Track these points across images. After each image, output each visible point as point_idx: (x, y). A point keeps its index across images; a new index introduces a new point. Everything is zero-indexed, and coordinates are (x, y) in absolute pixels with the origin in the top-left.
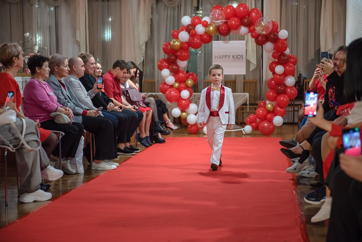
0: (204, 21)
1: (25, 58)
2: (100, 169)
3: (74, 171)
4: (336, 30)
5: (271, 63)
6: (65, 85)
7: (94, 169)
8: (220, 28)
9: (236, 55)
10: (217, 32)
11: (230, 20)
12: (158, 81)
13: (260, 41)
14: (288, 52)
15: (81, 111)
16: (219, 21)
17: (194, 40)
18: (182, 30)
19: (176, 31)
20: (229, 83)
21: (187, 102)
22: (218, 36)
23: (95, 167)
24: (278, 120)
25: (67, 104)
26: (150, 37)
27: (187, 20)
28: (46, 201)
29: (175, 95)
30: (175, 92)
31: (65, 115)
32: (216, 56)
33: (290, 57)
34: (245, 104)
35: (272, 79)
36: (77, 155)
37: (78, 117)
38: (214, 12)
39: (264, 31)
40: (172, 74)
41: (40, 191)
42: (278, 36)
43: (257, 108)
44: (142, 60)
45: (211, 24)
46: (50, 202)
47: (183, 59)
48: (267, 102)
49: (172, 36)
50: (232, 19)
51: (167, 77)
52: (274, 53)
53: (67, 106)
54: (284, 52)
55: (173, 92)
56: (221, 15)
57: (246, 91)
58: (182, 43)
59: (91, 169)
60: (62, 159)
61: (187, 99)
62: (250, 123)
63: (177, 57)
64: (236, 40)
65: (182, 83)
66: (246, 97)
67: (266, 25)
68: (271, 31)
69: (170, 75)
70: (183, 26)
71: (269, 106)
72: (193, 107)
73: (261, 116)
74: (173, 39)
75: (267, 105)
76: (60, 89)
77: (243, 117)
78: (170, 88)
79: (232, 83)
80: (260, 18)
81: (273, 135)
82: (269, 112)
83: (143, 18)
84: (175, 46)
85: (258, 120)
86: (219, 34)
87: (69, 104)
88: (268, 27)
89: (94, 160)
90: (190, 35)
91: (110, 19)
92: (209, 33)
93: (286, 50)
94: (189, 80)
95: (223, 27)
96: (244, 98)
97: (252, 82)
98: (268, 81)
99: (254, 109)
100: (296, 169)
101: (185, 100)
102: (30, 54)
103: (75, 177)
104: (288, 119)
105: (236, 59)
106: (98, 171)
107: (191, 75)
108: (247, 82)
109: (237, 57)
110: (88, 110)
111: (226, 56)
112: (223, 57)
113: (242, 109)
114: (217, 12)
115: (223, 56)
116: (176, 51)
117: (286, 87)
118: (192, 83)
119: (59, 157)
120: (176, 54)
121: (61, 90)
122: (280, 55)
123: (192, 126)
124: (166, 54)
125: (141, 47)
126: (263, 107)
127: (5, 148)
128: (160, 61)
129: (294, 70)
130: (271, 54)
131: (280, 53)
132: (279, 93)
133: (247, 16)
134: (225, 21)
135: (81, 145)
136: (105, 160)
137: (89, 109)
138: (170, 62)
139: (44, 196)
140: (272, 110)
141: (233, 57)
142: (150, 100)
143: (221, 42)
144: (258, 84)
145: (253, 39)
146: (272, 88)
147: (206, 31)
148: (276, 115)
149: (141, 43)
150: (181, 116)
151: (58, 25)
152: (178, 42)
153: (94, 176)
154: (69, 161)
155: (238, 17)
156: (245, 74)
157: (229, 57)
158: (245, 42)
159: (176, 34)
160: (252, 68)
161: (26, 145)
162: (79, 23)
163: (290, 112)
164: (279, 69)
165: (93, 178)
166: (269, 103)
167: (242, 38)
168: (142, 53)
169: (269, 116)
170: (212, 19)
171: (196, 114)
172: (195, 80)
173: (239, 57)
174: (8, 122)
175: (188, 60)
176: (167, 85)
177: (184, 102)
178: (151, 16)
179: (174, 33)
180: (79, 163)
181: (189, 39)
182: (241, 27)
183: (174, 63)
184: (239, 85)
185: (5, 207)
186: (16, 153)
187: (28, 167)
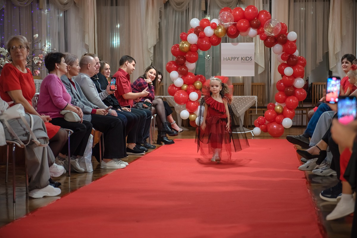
0: (212, 23)
1: (34, 59)
2: (109, 168)
3: (83, 170)
4: (344, 33)
5: (280, 65)
6: (75, 83)
7: (103, 168)
8: (229, 30)
9: (244, 58)
10: (225, 34)
11: (239, 23)
12: (166, 84)
13: (269, 42)
14: (297, 53)
15: (90, 110)
16: (228, 23)
17: (203, 42)
18: (191, 32)
19: (184, 34)
20: (238, 86)
21: (195, 104)
22: (226, 38)
23: (104, 166)
24: (287, 122)
25: (76, 103)
26: (159, 41)
27: (195, 22)
28: (55, 196)
29: (184, 97)
30: (183, 94)
31: (75, 113)
32: (225, 58)
33: (299, 59)
34: (253, 107)
35: (281, 81)
36: (86, 154)
37: (87, 116)
38: (223, 14)
39: (273, 33)
40: (181, 76)
41: (50, 187)
42: (287, 38)
43: (265, 111)
44: (151, 64)
45: (219, 26)
46: (59, 198)
47: (191, 62)
48: (276, 104)
49: (180, 39)
50: (241, 20)
51: (176, 79)
52: (283, 55)
54: (294, 54)
55: (181, 94)
56: (230, 17)
57: (254, 94)
58: (191, 45)
59: (100, 168)
60: (70, 157)
61: (196, 101)
62: (259, 125)
63: (185, 59)
64: (244, 42)
65: (191, 85)
66: (254, 99)
67: (275, 27)
68: (280, 33)
69: (179, 77)
70: (192, 28)
71: (278, 108)
73: (270, 118)
74: (182, 41)
75: (276, 107)
76: (70, 87)
77: (251, 119)
78: (178, 90)
79: (240, 86)
80: (269, 20)
81: (283, 137)
82: (278, 114)
83: (151, 22)
84: (183, 48)
85: (267, 122)
86: (228, 36)
88: (277, 28)
89: (104, 159)
90: (199, 37)
91: (119, 26)
92: (217, 35)
93: (295, 52)
94: (198, 82)
95: (231, 29)
96: (252, 101)
97: (260, 85)
98: (277, 83)
99: (263, 112)
100: (309, 167)
101: (193, 102)
102: (39, 55)
103: (84, 175)
104: (297, 121)
105: (244, 61)
106: (107, 170)
108: (255, 85)
109: (246, 59)
111: (235, 58)
113: (250, 112)
114: (226, 14)
115: (232, 58)
116: (185, 53)
117: (295, 89)
118: (200, 85)
119: (67, 155)
120: (185, 56)
121: (71, 89)
122: (289, 57)
124: (174, 56)
125: (149, 50)
126: (272, 109)
127: (13, 143)
128: (168, 63)
129: (303, 72)
130: (280, 55)
131: (289, 55)
132: (288, 95)
133: (256, 18)
134: (234, 23)
135: (89, 144)
136: (113, 159)
137: (98, 107)
138: (179, 64)
139: (54, 191)
140: (281, 112)
141: (242, 59)
142: (158, 101)
143: (230, 44)
144: (266, 87)
145: (261, 40)
146: (281, 90)
147: (215, 33)
148: (285, 117)
149: (149, 47)
150: (189, 119)
151: (67, 29)
152: (186, 44)
153: (103, 174)
154: (77, 160)
155: (246, 19)
156: (254, 76)
157: (238, 59)
158: (253, 44)
159: (185, 36)
160: (260, 72)
162: (87, 27)
163: (298, 115)
164: (289, 71)
165: (102, 177)
166: (278, 105)
167: (251, 40)
168: (150, 56)
169: (278, 118)
170: (220, 20)
173: (248, 59)
174: (18, 116)
175: (196, 62)
176: (176, 87)
177: (192, 104)
178: (160, 20)
179: (182, 35)
180: (88, 162)
181: (198, 41)
182: (250, 29)
183: (183, 65)
184: (248, 88)
185: (13, 203)
186: (26, 149)
187: (38, 163)
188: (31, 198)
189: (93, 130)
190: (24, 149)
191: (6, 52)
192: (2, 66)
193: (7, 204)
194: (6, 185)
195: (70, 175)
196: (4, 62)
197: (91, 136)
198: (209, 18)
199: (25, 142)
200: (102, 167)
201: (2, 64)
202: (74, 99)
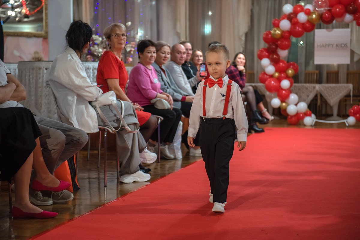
0: (306, 9)
2: (197, 155)
3: (172, 156)
6: (165, 71)
8: (324, 16)
9: (339, 45)
10: (320, 20)
11: (334, 8)
12: (257, 72)
15: (180, 97)
16: (322, 9)
17: (296, 28)
18: (283, 19)
19: (277, 20)
20: (332, 74)
21: (287, 92)
22: (320, 25)
23: (193, 153)
25: (166, 90)
26: (250, 28)
27: (288, 8)
28: (145, 182)
29: (275, 85)
30: (274, 82)
31: (164, 101)
32: (319, 45)
34: (348, 96)
37: (177, 103)
40: (272, 63)
41: (140, 172)
45: (313, 11)
46: (149, 183)
47: (283, 48)
49: (272, 26)
50: (336, 6)
51: (267, 66)
53: (166, 92)
55: (272, 82)
56: (325, 2)
57: (349, 82)
58: (283, 32)
59: (189, 155)
60: (160, 144)
61: (288, 89)
62: (354, 115)
63: (277, 46)
64: (339, 28)
65: (283, 73)
66: (349, 88)
70: (285, 14)
72: (293, 97)
74: (273, 28)
76: (160, 75)
77: (346, 109)
78: (269, 78)
79: (334, 74)
83: (243, 9)
84: (275, 35)
86: (322, 23)
87: (168, 90)
90: (292, 23)
91: (210, 13)
92: (311, 21)
94: (291, 71)
95: (326, 15)
96: (347, 89)
97: (356, 73)
99: (358, 101)
101: (285, 90)
102: (132, 43)
103: (173, 162)
105: (340, 48)
107: (291, 64)
108: (351, 73)
109: (341, 46)
110: (187, 96)
111: (329, 45)
112: (326, 46)
113: (345, 101)
116: (277, 40)
119: (157, 142)
120: (277, 43)
121: (162, 76)
123: (292, 117)
124: (266, 43)
125: (241, 38)
127: (105, 129)
128: (260, 50)
133: (352, 3)
134: (329, 8)
135: (179, 131)
138: (270, 51)
139: (143, 177)
141: (337, 45)
142: (249, 89)
143: (324, 30)
145: (357, 27)
147: (309, 20)
149: (241, 34)
150: (281, 107)
151: (159, 17)
152: (279, 31)
153: (192, 161)
154: (167, 146)
155: (342, 4)
157: (332, 45)
158: (349, 30)
159: (277, 23)
160: (356, 59)
161: (126, 127)
162: (179, 15)
165: (191, 164)
167: (346, 26)
168: (242, 43)
170: (315, 7)
171: (296, 105)
172: (296, 70)
174: (110, 103)
175: (289, 49)
176: (267, 75)
177: (284, 92)
178: (252, 7)
179: (275, 21)
180: (177, 149)
181: (291, 28)
182: (346, 15)
183: (274, 52)
184: (342, 76)
185: (104, 187)
186: (117, 135)
187: (128, 149)
188: (122, 183)
189: (183, 117)
190: (115, 134)
191: (99, 40)
192: (96, 53)
193: (99, 188)
194: (98, 169)
195: (159, 161)
196: (98, 49)
197: (180, 123)
198: (303, 4)
199: (116, 128)
200: (191, 154)
201: (96, 52)
202: (164, 86)
